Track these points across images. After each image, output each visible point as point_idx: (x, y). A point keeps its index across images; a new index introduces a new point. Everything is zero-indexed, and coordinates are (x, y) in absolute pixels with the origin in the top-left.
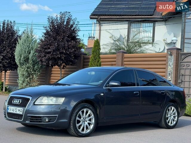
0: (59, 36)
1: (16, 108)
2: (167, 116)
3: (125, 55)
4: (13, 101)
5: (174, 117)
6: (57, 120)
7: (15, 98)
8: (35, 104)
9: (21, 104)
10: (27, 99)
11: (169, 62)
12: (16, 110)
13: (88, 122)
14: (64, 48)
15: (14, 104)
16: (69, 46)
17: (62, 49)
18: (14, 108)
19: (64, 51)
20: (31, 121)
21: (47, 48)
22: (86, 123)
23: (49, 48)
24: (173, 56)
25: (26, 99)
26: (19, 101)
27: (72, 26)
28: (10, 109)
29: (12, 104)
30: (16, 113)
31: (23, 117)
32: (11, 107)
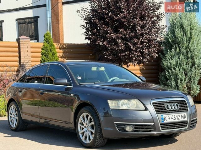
9: (180, 108)
12: (178, 117)
18: (174, 115)
25: (181, 102)
28: (167, 118)
29: (166, 111)
30: (179, 120)
31: (187, 124)
32: (167, 116)
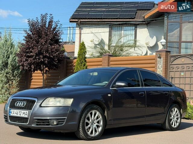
0: (41, 40)
1: (20, 111)
2: (170, 118)
3: (111, 58)
4: (16, 104)
5: (177, 118)
6: (66, 123)
7: (18, 100)
8: (42, 105)
9: (25, 106)
10: (33, 101)
11: (159, 65)
12: (20, 113)
13: (96, 124)
14: (47, 51)
15: (17, 107)
16: (52, 49)
17: (46, 53)
18: (17, 111)
19: (48, 55)
20: (37, 125)
21: (29, 52)
22: (95, 126)
23: (31, 52)
24: (162, 59)
25: (31, 101)
26: (23, 104)
27: (55, 29)
28: (12, 113)
29: (15, 107)
30: (20, 116)
31: (28, 120)
32: (13, 110)
